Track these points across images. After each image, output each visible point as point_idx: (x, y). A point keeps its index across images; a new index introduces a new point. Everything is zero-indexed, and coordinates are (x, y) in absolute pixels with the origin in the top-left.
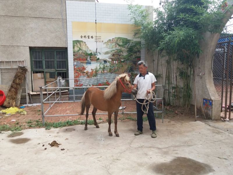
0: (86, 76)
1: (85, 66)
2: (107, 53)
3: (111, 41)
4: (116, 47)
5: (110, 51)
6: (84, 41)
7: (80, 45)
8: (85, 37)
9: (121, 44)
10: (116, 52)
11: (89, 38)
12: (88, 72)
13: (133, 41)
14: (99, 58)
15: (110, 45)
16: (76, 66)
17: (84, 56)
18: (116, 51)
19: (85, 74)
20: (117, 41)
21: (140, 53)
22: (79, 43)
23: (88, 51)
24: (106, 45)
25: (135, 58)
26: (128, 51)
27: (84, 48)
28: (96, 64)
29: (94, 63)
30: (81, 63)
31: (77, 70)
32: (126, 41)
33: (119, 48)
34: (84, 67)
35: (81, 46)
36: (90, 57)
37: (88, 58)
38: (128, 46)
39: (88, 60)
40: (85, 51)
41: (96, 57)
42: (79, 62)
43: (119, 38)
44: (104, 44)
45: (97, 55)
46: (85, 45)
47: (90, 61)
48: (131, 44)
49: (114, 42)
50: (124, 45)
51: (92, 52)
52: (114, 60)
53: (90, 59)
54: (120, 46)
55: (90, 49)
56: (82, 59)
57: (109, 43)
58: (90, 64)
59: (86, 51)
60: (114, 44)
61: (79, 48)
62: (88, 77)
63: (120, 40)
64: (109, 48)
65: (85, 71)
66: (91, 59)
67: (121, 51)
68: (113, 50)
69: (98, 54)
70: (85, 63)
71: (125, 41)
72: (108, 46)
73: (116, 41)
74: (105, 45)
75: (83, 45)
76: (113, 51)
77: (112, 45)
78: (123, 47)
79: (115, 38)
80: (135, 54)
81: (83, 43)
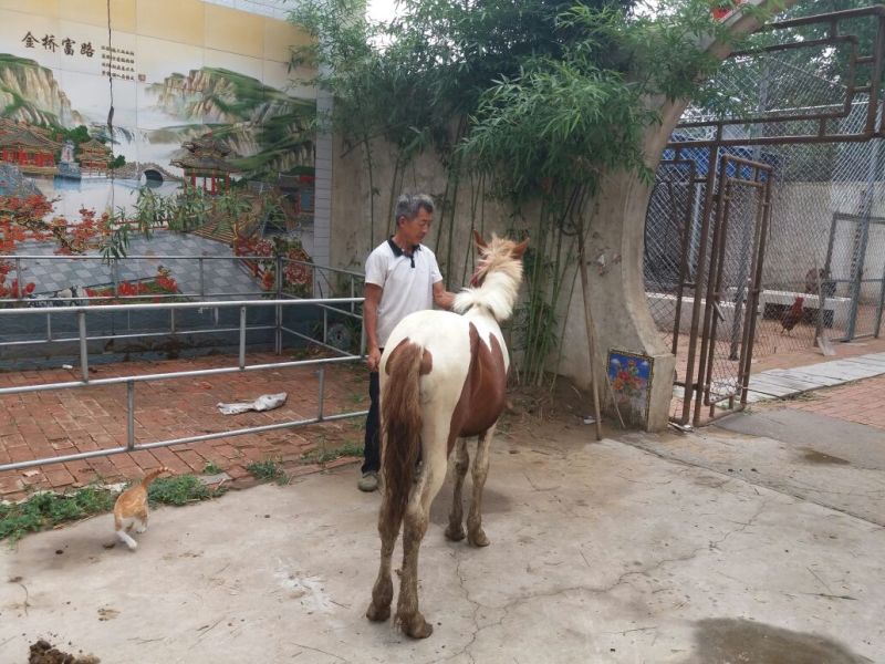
0: (55, 243)
1: (48, 190)
2: (161, 136)
3: (185, 81)
4: (207, 111)
5: (176, 130)
6: (41, 64)
7: (22, 81)
8: (48, 41)
9: (231, 100)
10: (205, 136)
11: (69, 51)
12: (64, 222)
13: (282, 97)
14: (121, 158)
15: (180, 100)
17: (40, 140)
18: (208, 131)
19: (46, 233)
20: (213, 83)
21: (312, 152)
22: (15, 70)
23: (67, 116)
24: (161, 98)
25: (293, 172)
26: (260, 139)
27: (42, 98)
28: (109, 185)
29: (95, 180)
30: (27, 175)
32: (253, 94)
33: (222, 118)
34: (40, 195)
35: (23, 88)
36: (77, 151)
37: (64, 154)
38: (261, 116)
39: (66, 164)
40: (48, 115)
41: (109, 152)
42: (15, 168)
43: (221, 73)
44: (148, 89)
45: (113, 142)
46: (46, 82)
47: (75, 166)
48: (276, 110)
49: (200, 87)
50: (244, 108)
51: (87, 125)
52: (194, 171)
53: (77, 160)
54: (224, 108)
55: (73, 108)
56: (33, 156)
57: (174, 92)
58: (75, 185)
59: (51, 117)
60: (198, 97)
61: (16, 96)
62: (65, 247)
63: (226, 85)
64: (172, 114)
65: (48, 219)
66: (80, 157)
67: (230, 135)
68: (194, 127)
69: (119, 137)
70: (47, 177)
71: (248, 90)
72: (171, 104)
73: (207, 86)
74: (153, 100)
75: (37, 82)
76: (191, 131)
77: (190, 99)
78: (239, 118)
79: (205, 70)
80: (293, 154)
81: (39, 70)
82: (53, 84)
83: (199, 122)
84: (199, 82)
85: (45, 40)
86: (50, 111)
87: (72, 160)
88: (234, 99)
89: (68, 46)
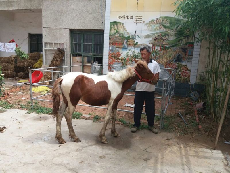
0: (121, 63)
2: (148, 36)
3: (155, 21)
4: (160, 28)
5: (151, 35)
6: (122, 22)
7: (118, 27)
8: (124, 17)
9: (168, 25)
10: (159, 35)
11: (128, 18)
12: (123, 58)
14: (137, 43)
16: (111, 51)
19: (119, 61)
20: (163, 21)
21: (194, 37)
22: (116, 25)
23: (126, 34)
24: (148, 27)
25: (186, 44)
26: (176, 35)
27: (121, 31)
30: (117, 48)
31: (112, 56)
32: (173, 22)
33: (165, 30)
34: (119, 52)
36: (127, 42)
38: (177, 28)
41: (134, 41)
42: (115, 46)
43: (165, 17)
44: (145, 25)
45: (135, 39)
46: (122, 26)
48: (182, 26)
49: (159, 22)
50: (172, 27)
51: (130, 35)
52: (155, 45)
54: (165, 27)
55: (127, 32)
56: (119, 43)
57: (152, 25)
60: (158, 25)
61: (116, 31)
62: (123, 64)
63: (167, 21)
64: (150, 30)
65: (120, 57)
66: (128, 43)
67: (166, 34)
69: (137, 38)
70: (121, 48)
72: (151, 28)
73: (161, 22)
74: (146, 27)
75: (120, 27)
76: (155, 34)
77: (156, 26)
78: (170, 29)
79: (161, 17)
80: (187, 38)
81: (121, 24)
82: (124, 27)
83: (158, 32)
84: (159, 21)
85: (123, 17)
86: (123, 33)
87: (126, 44)
88: (169, 24)
89: (128, 17)
